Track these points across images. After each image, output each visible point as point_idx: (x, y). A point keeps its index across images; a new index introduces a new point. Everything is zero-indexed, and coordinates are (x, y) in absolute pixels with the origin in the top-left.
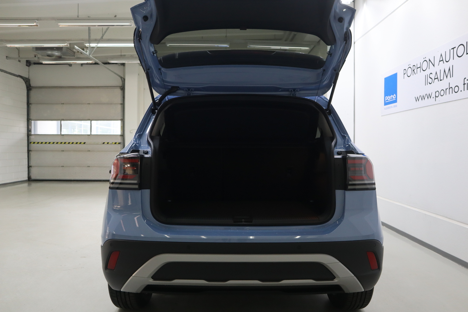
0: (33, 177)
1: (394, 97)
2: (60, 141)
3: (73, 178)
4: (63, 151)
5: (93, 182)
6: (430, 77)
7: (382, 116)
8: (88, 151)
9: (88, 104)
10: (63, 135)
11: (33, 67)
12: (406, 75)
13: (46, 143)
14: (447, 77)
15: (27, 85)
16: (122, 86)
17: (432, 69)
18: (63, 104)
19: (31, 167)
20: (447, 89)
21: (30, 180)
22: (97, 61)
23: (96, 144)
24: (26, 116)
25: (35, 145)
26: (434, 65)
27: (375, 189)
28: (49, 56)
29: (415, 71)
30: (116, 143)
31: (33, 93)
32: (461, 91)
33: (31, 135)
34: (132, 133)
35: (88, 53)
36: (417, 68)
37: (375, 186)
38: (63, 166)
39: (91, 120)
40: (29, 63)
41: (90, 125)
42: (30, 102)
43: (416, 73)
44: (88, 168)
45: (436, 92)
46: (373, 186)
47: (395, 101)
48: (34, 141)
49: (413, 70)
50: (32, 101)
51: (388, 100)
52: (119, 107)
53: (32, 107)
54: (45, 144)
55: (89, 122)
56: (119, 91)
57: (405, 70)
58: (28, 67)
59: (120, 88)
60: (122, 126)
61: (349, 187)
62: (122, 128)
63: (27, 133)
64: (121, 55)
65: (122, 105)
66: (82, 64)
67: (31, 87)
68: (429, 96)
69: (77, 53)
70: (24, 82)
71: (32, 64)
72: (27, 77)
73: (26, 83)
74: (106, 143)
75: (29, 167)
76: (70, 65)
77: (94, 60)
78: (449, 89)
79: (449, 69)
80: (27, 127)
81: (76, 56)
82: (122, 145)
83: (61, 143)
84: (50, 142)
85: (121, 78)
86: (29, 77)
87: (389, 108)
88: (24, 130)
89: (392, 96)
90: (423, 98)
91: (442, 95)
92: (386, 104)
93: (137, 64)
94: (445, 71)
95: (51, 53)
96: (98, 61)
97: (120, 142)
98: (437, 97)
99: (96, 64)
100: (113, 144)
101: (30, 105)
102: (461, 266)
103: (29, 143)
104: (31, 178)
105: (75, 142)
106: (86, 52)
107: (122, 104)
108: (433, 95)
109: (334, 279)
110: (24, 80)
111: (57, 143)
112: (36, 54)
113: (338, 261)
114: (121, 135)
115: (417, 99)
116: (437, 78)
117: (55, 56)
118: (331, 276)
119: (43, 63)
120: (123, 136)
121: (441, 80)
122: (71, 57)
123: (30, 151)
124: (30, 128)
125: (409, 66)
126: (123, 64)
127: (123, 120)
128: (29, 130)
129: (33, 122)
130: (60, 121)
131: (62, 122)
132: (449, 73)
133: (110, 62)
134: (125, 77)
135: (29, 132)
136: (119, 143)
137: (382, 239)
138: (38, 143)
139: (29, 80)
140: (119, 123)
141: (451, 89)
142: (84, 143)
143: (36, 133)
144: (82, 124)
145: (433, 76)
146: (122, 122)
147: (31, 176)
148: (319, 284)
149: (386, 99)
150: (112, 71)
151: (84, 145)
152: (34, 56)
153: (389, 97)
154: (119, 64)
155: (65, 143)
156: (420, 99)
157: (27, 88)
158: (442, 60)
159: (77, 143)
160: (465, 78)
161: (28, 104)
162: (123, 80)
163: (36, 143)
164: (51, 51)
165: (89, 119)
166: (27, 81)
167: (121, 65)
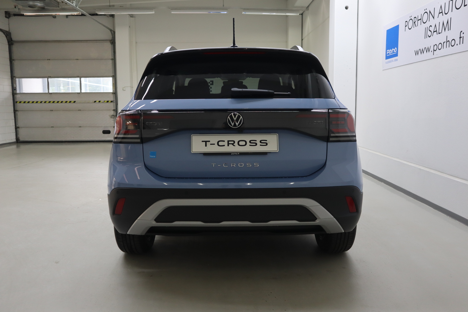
0: (21, 139)
1: (396, 50)
2: (48, 100)
3: (64, 140)
4: (52, 110)
5: (85, 143)
6: (430, 30)
7: (383, 70)
8: (79, 110)
9: (76, 59)
10: (51, 93)
11: (13, 19)
12: (407, 27)
13: (33, 102)
14: (445, 30)
15: (8, 39)
16: (112, 40)
17: (432, 22)
18: (49, 60)
19: (18, 128)
20: (445, 42)
21: (18, 142)
22: (83, 12)
23: (87, 103)
24: (10, 73)
25: (22, 104)
26: (433, 18)
27: (355, 141)
28: (30, 6)
29: (416, 23)
30: (108, 102)
31: (15, 48)
32: (457, 45)
33: (16, 94)
34: (125, 90)
35: (74, 5)
36: (418, 20)
37: (356, 138)
38: (53, 127)
39: (80, 77)
40: (8, 15)
41: (79, 82)
42: (12, 58)
43: (417, 26)
44: (80, 128)
45: (434, 46)
46: (354, 138)
47: (396, 55)
48: (21, 101)
49: (414, 22)
50: (15, 56)
51: (390, 53)
52: (110, 62)
53: (16, 64)
54: (33, 104)
55: (79, 79)
56: (109, 45)
57: (406, 22)
58: (7, 19)
59: (110, 42)
60: (114, 82)
61: (331, 139)
62: (114, 85)
63: (11, 91)
64: (110, 6)
65: (113, 61)
66: (67, 16)
67: (12, 42)
68: (428, 50)
69: (61, 3)
70: (4, 36)
71: (12, 15)
72: (7, 30)
73: (6, 37)
74: (97, 102)
75: (16, 128)
76: (54, 17)
77: (80, 11)
78: (447, 42)
79: (448, 22)
80: (11, 85)
81: (60, 7)
82: (115, 103)
83: (50, 102)
84: (37, 101)
85: (111, 30)
86: (9, 30)
87: (390, 62)
88: (9, 89)
89: (393, 49)
90: (422, 52)
91: (440, 48)
92: (387, 57)
93: (128, 15)
94: (443, 24)
95: (33, 4)
96: (85, 13)
97: (112, 100)
98: (435, 51)
99: (83, 15)
100: (105, 103)
101: (14, 61)
102: (448, 217)
103: (15, 102)
104: (19, 140)
105: (64, 101)
106: (72, 3)
107: (113, 59)
108: (432, 49)
109: (316, 220)
110: (4, 33)
111: (45, 102)
112: (16, 4)
113: (319, 204)
114: (113, 93)
115: (417, 53)
116: (436, 31)
117: (37, 7)
118: (313, 218)
119: (25, 15)
120: (115, 93)
121: (439, 33)
122: (55, 8)
123: (17, 111)
124: (15, 86)
125: (411, 18)
126: (113, 16)
127: (114, 77)
128: (14, 89)
129: (17, 79)
130: (46, 79)
131: (49, 79)
132: (447, 26)
133: (98, 14)
134: (115, 29)
135: (14, 91)
136: (111, 102)
137: (361, 185)
138: (25, 102)
139: (10, 33)
140: (110, 80)
141: (448, 42)
142: (75, 102)
143: (22, 92)
144: (69, 81)
145: (432, 29)
146: (114, 79)
147: (19, 138)
148: (302, 225)
149: (388, 53)
150: (101, 24)
151: (74, 104)
152: (14, 7)
153: (390, 50)
154: (108, 16)
155: (54, 102)
156: (420, 52)
157: (8, 42)
158: (442, 12)
159: (66, 102)
160: (461, 31)
161: (11, 60)
162: (113, 33)
163: (22, 102)
164: (33, 1)
165: (78, 76)
166: (8, 34)
167: (110, 17)
